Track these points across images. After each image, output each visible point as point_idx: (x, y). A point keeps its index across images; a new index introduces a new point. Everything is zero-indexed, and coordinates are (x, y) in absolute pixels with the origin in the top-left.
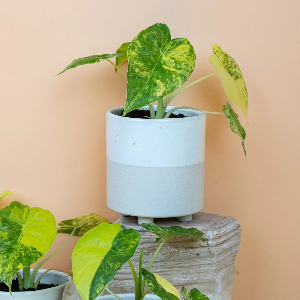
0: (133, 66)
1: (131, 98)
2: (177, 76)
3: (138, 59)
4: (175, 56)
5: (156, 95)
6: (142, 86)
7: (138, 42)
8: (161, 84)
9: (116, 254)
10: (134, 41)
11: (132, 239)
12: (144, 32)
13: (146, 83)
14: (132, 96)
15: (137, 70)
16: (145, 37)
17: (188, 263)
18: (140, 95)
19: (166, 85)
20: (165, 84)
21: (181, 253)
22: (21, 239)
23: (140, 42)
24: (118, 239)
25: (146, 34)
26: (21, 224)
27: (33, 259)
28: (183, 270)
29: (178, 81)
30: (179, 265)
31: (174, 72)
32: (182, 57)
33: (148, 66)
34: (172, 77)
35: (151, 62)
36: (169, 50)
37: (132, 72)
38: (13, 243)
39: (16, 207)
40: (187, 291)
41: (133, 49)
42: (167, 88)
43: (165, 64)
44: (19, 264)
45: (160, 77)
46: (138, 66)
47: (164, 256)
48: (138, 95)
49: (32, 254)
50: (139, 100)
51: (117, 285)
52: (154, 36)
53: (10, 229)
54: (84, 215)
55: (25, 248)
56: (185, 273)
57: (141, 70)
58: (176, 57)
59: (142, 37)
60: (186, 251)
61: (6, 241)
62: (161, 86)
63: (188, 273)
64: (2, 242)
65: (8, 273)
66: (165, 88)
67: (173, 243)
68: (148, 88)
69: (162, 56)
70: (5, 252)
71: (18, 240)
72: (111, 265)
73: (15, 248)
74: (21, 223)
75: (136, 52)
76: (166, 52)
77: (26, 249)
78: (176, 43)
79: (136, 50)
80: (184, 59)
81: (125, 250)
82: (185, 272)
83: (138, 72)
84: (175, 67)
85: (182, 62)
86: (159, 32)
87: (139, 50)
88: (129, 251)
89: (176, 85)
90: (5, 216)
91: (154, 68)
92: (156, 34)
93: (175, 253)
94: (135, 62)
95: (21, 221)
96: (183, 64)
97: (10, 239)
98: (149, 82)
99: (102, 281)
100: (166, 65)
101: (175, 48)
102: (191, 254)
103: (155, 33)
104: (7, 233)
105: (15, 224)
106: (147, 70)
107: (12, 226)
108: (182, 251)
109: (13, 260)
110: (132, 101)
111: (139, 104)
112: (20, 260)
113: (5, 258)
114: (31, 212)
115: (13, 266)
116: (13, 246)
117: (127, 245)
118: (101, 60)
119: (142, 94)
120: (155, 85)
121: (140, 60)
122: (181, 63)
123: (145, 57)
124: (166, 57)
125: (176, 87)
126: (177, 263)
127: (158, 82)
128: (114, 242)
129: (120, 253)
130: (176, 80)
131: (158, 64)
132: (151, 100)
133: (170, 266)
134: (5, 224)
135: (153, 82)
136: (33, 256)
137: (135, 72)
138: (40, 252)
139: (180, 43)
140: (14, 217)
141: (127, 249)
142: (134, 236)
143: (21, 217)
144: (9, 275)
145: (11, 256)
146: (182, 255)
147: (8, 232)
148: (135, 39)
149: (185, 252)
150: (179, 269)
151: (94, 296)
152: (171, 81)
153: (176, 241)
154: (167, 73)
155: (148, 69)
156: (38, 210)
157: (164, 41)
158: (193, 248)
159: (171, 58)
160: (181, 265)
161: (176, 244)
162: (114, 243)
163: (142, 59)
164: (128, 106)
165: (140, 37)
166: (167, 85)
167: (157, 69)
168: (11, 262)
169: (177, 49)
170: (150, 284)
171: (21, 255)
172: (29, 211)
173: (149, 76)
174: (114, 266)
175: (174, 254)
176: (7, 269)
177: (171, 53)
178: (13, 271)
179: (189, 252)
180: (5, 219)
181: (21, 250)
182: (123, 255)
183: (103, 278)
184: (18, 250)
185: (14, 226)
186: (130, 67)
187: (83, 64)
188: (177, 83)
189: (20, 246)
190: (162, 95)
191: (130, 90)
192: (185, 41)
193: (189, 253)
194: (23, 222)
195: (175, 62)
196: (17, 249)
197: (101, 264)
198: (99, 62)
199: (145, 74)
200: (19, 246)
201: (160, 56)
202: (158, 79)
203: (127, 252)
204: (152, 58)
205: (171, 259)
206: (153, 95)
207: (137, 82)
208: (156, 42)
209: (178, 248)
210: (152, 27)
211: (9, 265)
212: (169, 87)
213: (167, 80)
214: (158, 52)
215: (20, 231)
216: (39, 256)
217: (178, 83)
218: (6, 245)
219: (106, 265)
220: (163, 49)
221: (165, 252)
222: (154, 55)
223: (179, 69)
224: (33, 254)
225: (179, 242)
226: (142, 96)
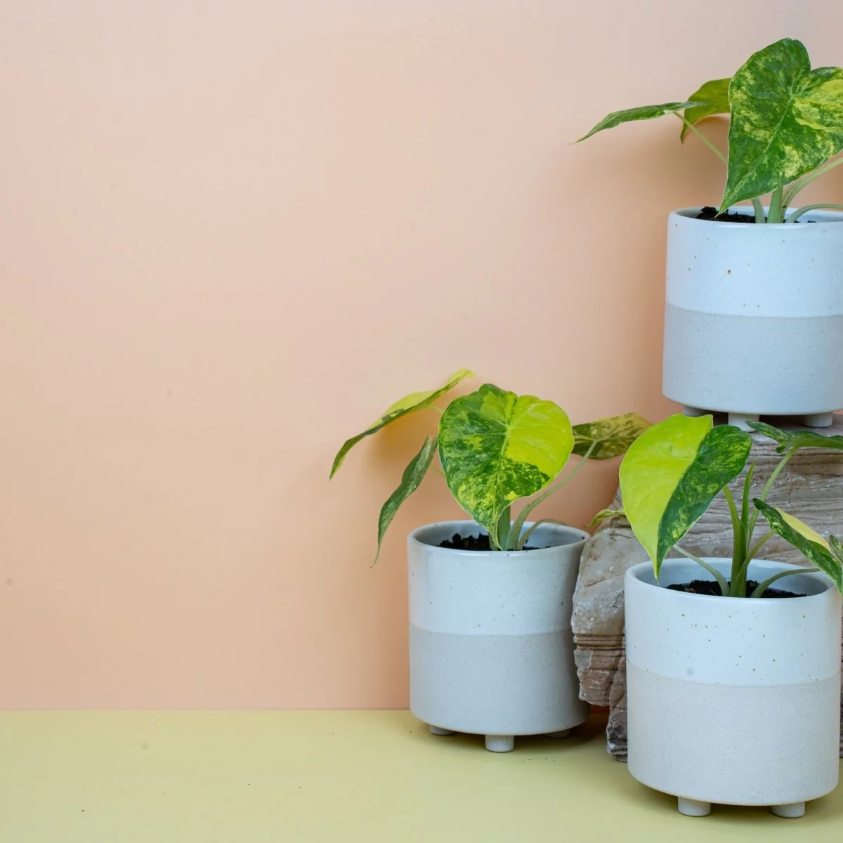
0: (738, 119)
1: (735, 179)
2: (824, 139)
3: (748, 106)
4: (820, 100)
5: (784, 173)
6: (756, 157)
7: (748, 74)
8: (794, 152)
9: (706, 470)
10: (739, 71)
11: (736, 442)
12: (758, 56)
13: (765, 151)
14: (738, 175)
15: (747, 127)
16: (761, 65)
17: (826, 504)
18: (752, 174)
19: (803, 156)
20: (801, 153)
21: (813, 485)
22: (506, 450)
23: (751, 73)
24: (707, 443)
25: (763, 59)
26: (502, 423)
27: (533, 485)
28: (816, 517)
29: (827, 146)
30: (807, 508)
31: (819, 131)
32: (834, 103)
33: (768, 119)
34: (816, 141)
35: (774, 111)
36: (808, 90)
37: (737, 130)
38: (491, 457)
39: (490, 392)
40: (839, 543)
41: (739, 87)
42: (805, 161)
43: (799, 115)
44: (509, 493)
45: (791, 140)
46: (747, 119)
47: (779, 489)
48: (750, 174)
49: (530, 477)
50: (751, 183)
51: (687, 542)
52: (778, 64)
53: (484, 431)
54: (615, 416)
55: (516, 465)
56: (819, 524)
57: (755, 127)
58: (822, 102)
59: (756, 65)
60: (822, 480)
61: (480, 453)
62: (793, 156)
63: (824, 524)
64: (472, 454)
65: (488, 509)
66: (801, 161)
67: (799, 465)
68: (769, 161)
69: (793, 101)
70: (478, 471)
71: (500, 451)
72: (700, 489)
73: (496, 466)
74: (504, 422)
75: (745, 93)
76: (800, 94)
77: (518, 467)
78: (820, 76)
79: (744, 88)
80: (839, 105)
81: (724, 462)
82: (818, 522)
83: (749, 131)
84: (821, 122)
85: (835, 112)
86: (786, 55)
87: (749, 90)
88: (733, 463)
89: (822, 154)
90: (473, 410)
91: (779, 124)
92: (781, 59)
93: (801, 484)
94: (742, 112)
95: (503, 418)
96: (837, 115)
97: (486, 450)
98: (770, 149)
99: (683, 516)
100: (802, 118)
101: (819, 85)
102: (832, 487)
103: (780, 57)
104: (480, 439)
105: (493, 423)
106: (765, 128)
107: (487, 427)
108: (814, 482)
109: (495, 487)
110: (738, 185)
111: (750, 190)
112: (509, 485)
113: (480, 483)
114: (520, 404)
115: (497, 497)
116: (493, 463)
117: (727, 454)
118: (666, 111)
119: (757, 172)
120: (782, 155)
121: (752, 108)
122: (832, 115)
123: (761, 102)
124: (802, 103)
125: (822, 158)
126: (804, 503)
127: (788, 149)
128: (699, 449)
129: (715, 466)
130: (824, 146)
131: (786, 116)
132: (775, 184)
133: (791, 510)
134: (475, 422)
135: (778, 149)
136: (532, 479)
137: (743, 131)
138: (544, 472)
139: (829, 77)
140: (488, 409)
141: (729, 460)
142: (739, 437)
143: (503, 413)
144: (489, 512)
145: (491, 479)
146: (815, 488)
147: (480, 436)
148: (741, 68)
149: (820, 483)
150: (806, 516)
151: (666, 542)
152: (814, 147)
153: (803, 461)
154: (805, 132)
155: (768, 125)
156: (532, 400)
157: (798, 74)
158: (835, 476)
159: (811, 104)
160: (812, 508)
161: (802, 467)
162: (701, 450)
163: (755, 105)
164: (729, 194)
165: (751, 64)
166: (806, 155)
167: (784, 126)
168: (491, 489)
169: (822, 88)
170: (775, 524)
171: (510, 477)
172: (516, 401)
173: (769, 138)
174: (705, 489)
175: (798, 486)
176: (486, 502)
177: (810, 95)
178: (497, 505)
179: (828, 483)
180: (474, 414)
181: (509, 469)
182: (720, 470)
183: (684, 511)
184: (503, 468)
185: (490, 427)
186: (734, 120)
187: (630, 120)
188: (824, 151)
189: (506, 462)
190: (796, 173)
191: (734, 165)
192: (837, 72)
193: (828, 486)
194: (506, 421)
195: (820, 112)
196: (500, 467)
197: (678, 488)
198: (663, 116)
199: (761, 134)
200: (503, 462)
201: (790, 101)
202: (787, 143)
203: (728, 464)
204: (775, 104)
205: (793, 494)
206: (778, 173)
207: (747, 150)
208: (781, 74)
209: (806, 474)
210: (773, 45)
211: (488, 495)
212: (810, 158)
213: (805, 145)
214: (786, 93)
215: (503, 437)
216: (543, 480)
217: (827, 151)
218: (478, 459)
219: (687, 488)
220: (795, 88)
221: (781, 483)
222: (779, 99)
223: (828, 126)
224: (533, 477)
225: (809, 464)
226: (756, 175)
